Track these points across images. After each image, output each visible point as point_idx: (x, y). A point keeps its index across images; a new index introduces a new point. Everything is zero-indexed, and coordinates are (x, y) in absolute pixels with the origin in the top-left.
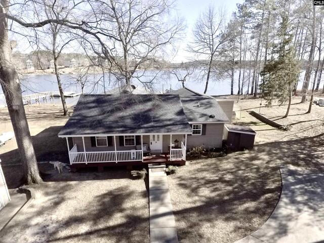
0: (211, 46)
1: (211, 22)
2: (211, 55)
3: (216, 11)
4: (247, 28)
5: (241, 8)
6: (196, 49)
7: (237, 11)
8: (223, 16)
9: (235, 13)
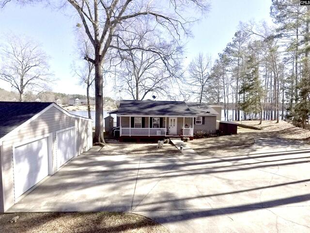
0: (202, 81)
1: (201, 63)
2: (201, 87)
3: (204, 56)
4: (228, 70)
5: (222, 56)
6: (190, 82)
7: (219, 59)
8: (209, 60)
9: (218, 60)
